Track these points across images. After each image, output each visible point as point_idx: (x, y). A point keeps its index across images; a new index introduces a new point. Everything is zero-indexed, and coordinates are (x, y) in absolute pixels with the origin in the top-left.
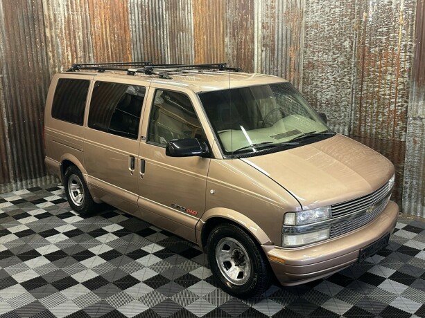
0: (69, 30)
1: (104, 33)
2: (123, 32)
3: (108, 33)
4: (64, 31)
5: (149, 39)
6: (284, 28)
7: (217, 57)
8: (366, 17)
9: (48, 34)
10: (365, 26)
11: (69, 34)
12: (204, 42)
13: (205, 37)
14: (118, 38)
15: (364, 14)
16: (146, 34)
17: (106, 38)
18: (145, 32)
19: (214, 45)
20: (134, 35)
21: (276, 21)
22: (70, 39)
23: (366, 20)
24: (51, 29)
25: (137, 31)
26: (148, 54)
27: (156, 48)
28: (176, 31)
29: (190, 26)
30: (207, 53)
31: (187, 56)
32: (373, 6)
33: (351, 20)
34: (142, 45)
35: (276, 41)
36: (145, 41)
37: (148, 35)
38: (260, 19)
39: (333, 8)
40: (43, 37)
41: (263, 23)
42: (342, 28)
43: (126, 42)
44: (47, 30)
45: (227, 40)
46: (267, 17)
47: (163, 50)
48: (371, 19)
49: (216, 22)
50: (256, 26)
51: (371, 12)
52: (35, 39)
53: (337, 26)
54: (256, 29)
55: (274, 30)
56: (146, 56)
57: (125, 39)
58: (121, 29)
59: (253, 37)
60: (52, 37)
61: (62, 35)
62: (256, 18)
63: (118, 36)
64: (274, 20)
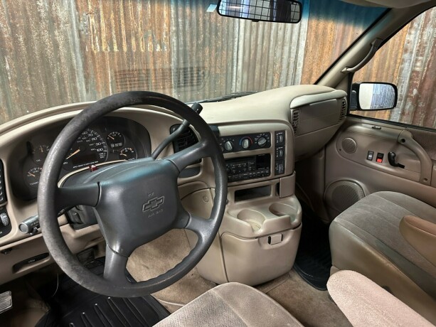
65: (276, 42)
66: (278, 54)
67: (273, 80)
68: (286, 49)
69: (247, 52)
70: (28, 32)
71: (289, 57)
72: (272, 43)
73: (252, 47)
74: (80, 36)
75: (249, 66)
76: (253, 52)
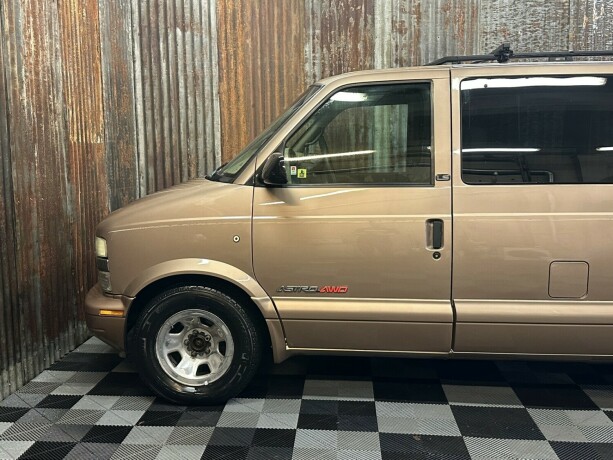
6: (439, 31)
7: (281, 82)
8: (587, 23)
10: (587, 36)
12: (245, 51)
13: (249, 41)
15: (585, 18)
19: (271, 58)
21: (423, 20)
23: (587, 27)
28: (162, 25)
29: (205, 19)
30: (254, 73)
31: (195, 77)
32: (598, 9)
33: (563, 24)
35: (423, 53)
38: (387, 15)
39: (531, 6)
41: (393, 22)
42: (548, 38)
45: (308, 48)
46: (402, 10)
48: (594, 26)
49: (281, 15)
50: (378, 25)
51: (595, 17)
53: (540, 33)
54: (378, 32)
55: (418, 37)
59: (373, 46)
62: (378, 11)
64: (419, 18)
65: (188, 134)
66: (192, 146)
67: (189, 171)
68: (201, 140)
69: (151, 145)
70: (47, 123)
71: (205, 147)
72: (182, 136)
73: (157, 141)
74: (66, 127)
75: (156, 160)
76: (158, 145)
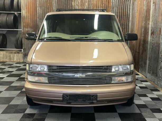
0: (82, 2)
1: (98, 3)
2: (107, 3)
3: (100, 4)
4: (80, 3)
5: (121, 6)
9: (73, 4)
11: (82, 4)
14: (104, 6)
16: (120, 4)
17: (99, 6)
18: (119, 3)
20: (113, 4)
22: (82, 6)
24: (74, 2)
25: (115, 2)
26: (120, 13)
27: (125, 10)
34: (117, 9)
36: (119, 7)
37: (121, 4)
40: (71, 5)
43: (108, 7)
44: (73, 3)
45: (145, 2)
47: (128, 11)
52: (68, 6)
56: (119, 14)
57: (108, 6)
58: (106, 2)
60: (74, 5)
61: (79, 4)
63: (105, 5)
